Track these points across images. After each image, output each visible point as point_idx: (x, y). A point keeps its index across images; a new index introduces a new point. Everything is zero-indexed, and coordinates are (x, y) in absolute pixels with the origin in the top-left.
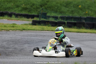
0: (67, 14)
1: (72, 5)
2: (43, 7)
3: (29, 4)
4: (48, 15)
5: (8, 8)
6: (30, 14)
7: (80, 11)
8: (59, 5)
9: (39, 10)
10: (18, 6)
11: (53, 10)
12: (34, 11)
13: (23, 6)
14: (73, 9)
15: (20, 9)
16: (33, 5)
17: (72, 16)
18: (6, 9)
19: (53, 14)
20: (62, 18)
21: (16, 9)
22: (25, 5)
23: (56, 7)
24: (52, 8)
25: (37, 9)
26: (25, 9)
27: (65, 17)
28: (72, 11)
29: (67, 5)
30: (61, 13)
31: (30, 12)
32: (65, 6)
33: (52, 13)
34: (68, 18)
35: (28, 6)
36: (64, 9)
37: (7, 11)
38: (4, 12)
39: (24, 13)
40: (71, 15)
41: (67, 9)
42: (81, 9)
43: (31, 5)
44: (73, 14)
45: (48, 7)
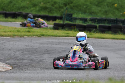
0: (99, 15)
1: (105, 4)
2: (68, 6)
3: (49, 2)
4: (74, 16)
5: (22, 7)
6: (50, 15)
7: (117, 12)
8: (88, 3)
9: (62, 10)
10: (35, 5)
11: (80, 10)
12: (56, 11)
13: (42, 5)
14: (107, 9)
15: (38, 8)
16: (55, 3)
18: (19, 9)
19: (81, 16)
20: (92, 20)
21: (32, 9)
22: (44, 4)
23: (85, 7)
24: (79, 8)
25: (60, 9)
26: (45, 8)
27: (97, 19)
28: (106, 12)
29: (99, 3)
30: (91, 13)
31: (51, 13)
32: (97, 5)
33: (79, 14)
34: (100, 21)
35: (48, 5)
36: (94, 9)
37: (21, 11)
38: (17, 13)
39: (43, 13)
40: (104, 17)
41: (99, 8)
42: (117, 9)
43: (52, 3)
44: (107, 15)
45: (73, 6)
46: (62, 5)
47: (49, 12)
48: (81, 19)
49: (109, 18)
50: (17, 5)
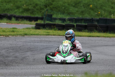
0: (76, 15)
1: (82, 5)
2: (48, 8)
3: (31, 4)
4: (54, 16)
5: (6, 10)
6: (32, 16)
7: (92, 12)
8: (66, 5)
9: (43, 11)
10: (18, 7)
11: (59, 11)
12: (37, 12)
13: (25, 7)
14: (83, 9)
15: (21, 10)
16: (37, 5)
17: (82, 18)
18: (4, 11)
19: (60, 16)
20: (70, 20)
21: (16, 10)
22: (27, 6)
23: (63, 8)
24: (59, 9)
25: (41, 10)
26: (27, 10)
27: (74, 19)
28: (82, 12)
29: (76, 4)
30: (69, 14)
31: (33, 14)
32: (74, 6)
33: (58, 14)
34: (77, 20)
35: (30, 7)
36: (72, 9)
37: (6, 13)
38: (2, 14)
39: (25, 15)
40: (80, 17)
41: (76, 9)
43: (34, 5)
44: (83, 15)
45: (53, 8)
46: (43, 7)
47: (31, 13)
48: (60, 19)
49: (86, 18)
50: (3, 8)
